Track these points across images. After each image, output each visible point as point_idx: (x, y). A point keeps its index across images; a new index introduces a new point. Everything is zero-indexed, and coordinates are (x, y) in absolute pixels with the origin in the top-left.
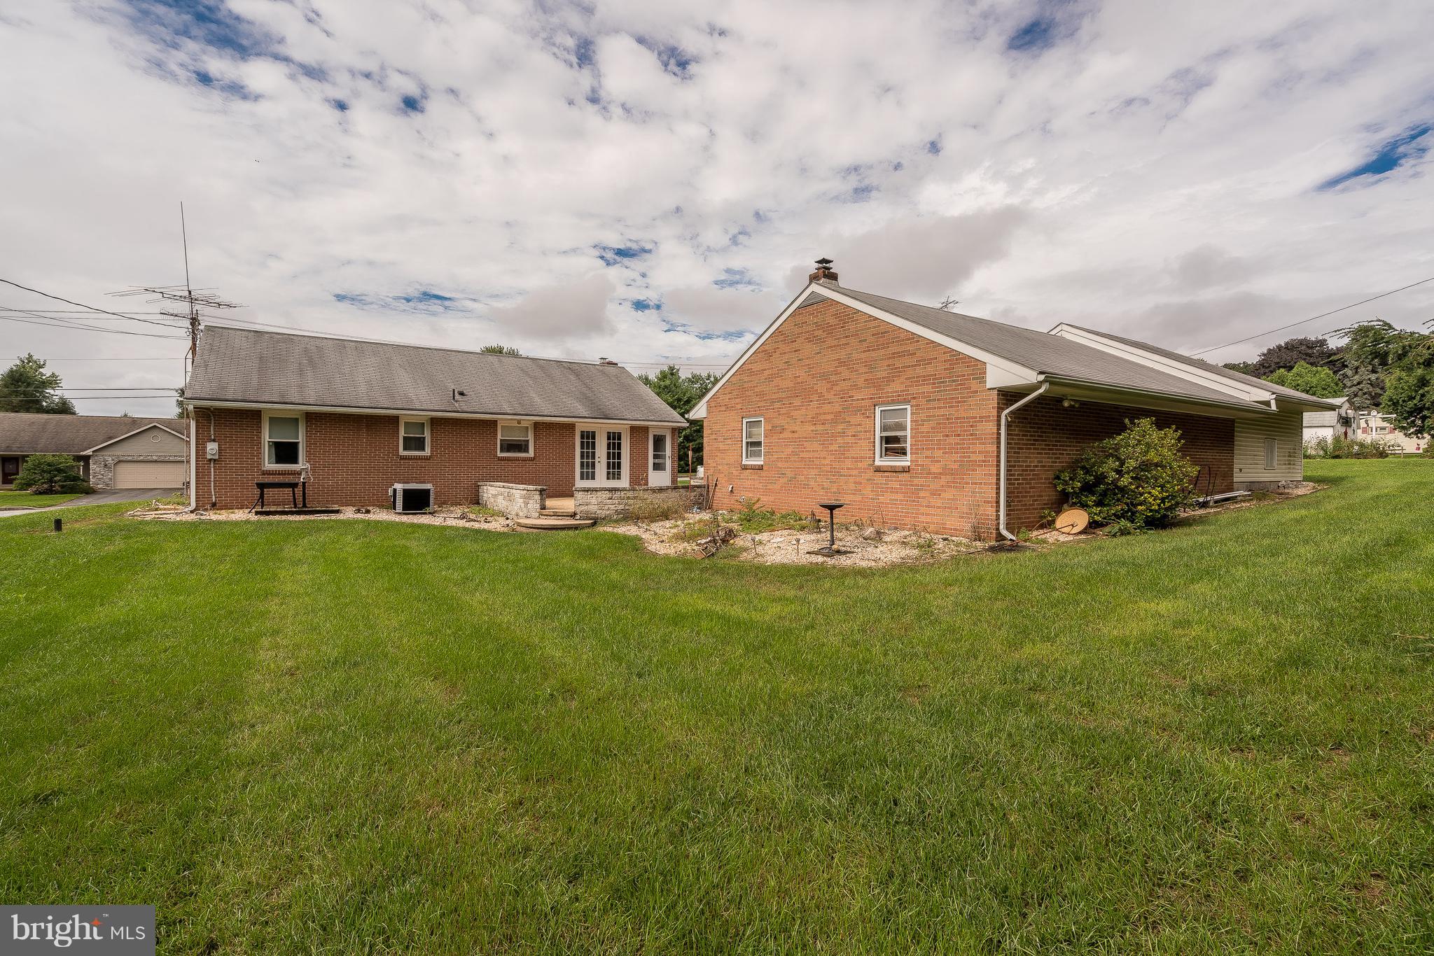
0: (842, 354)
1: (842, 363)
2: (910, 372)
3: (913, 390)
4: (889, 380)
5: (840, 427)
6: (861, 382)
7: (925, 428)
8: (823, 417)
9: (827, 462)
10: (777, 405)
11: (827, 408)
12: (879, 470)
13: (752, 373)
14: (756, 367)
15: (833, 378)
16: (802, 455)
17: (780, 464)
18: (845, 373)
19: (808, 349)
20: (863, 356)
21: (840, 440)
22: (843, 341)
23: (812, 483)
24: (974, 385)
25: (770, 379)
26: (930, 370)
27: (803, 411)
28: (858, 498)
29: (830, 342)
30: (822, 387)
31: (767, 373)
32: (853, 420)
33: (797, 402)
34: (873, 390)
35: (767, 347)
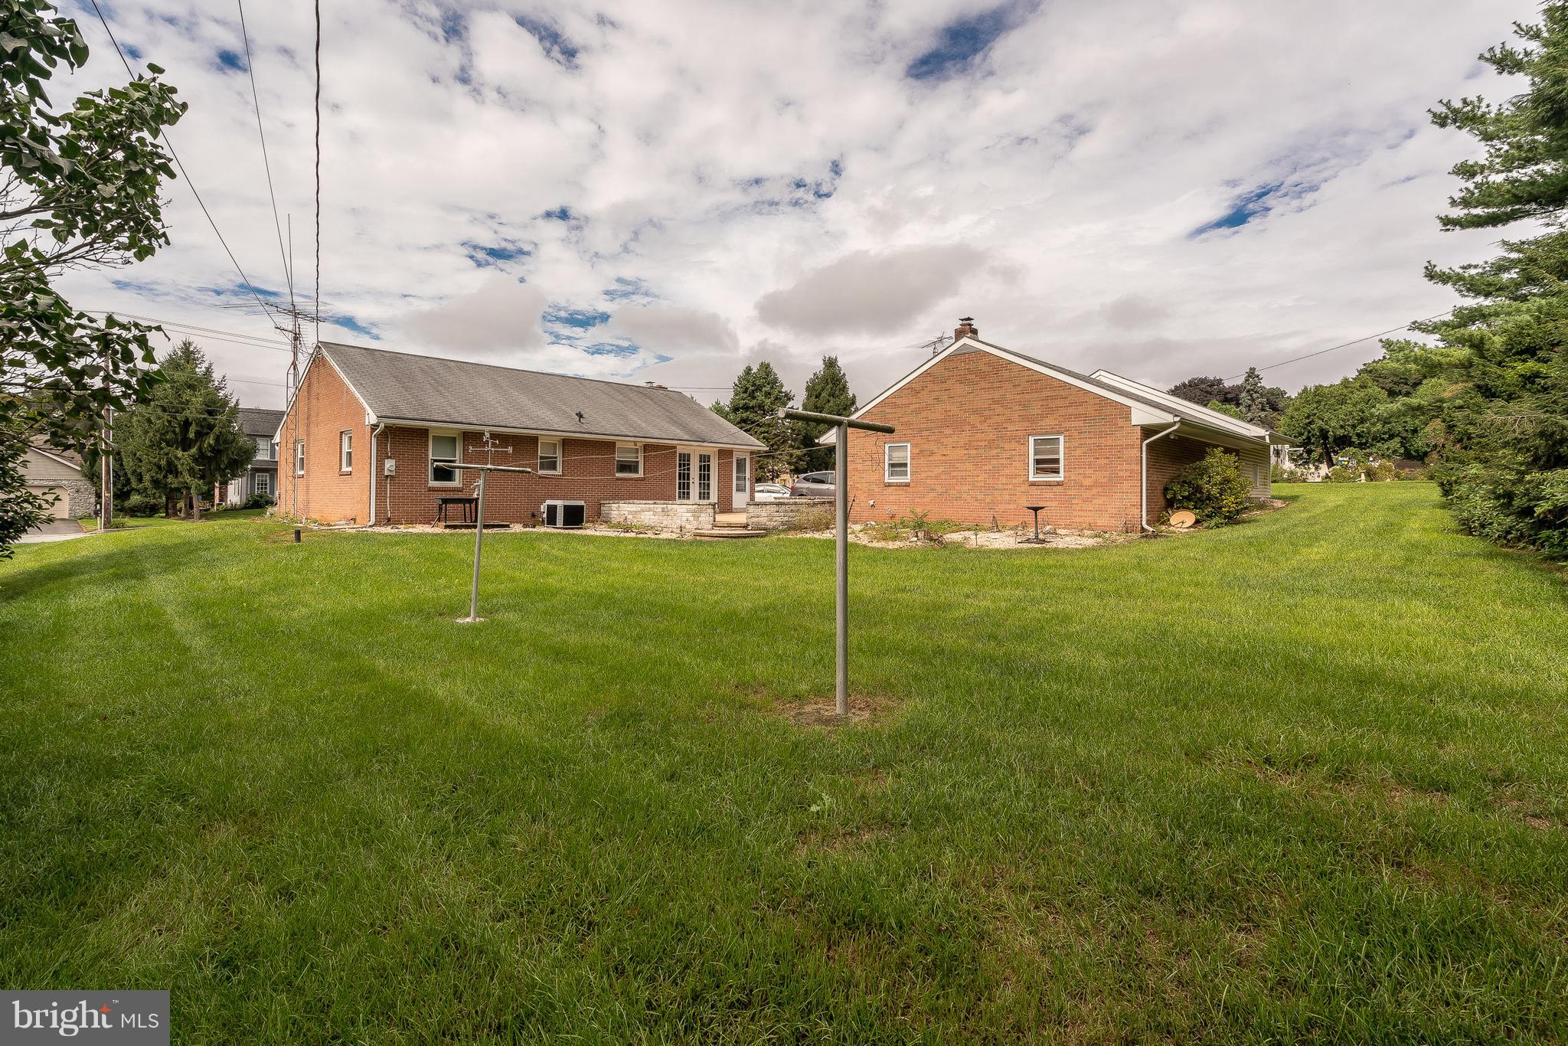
0: (997, 395)
1: (995, 402)
2: (1063, 412)
3: (1067, 425)
4: (1043, 417)
5: (994, 452)
6: (1015, 416)
7: (1078, 452)
8: (975, 444)
9: (979, 479)
10: (925, 433)
11: (979, 436)
12: (1033, 484)
13: (895, 405)
14: (899, 402)
15: (987, 413)
16: (953, 474)
17: (929, 482)
18: (999, 409)
19: (959, 389)
20: (1018, 397)
21: (994, 462)
22: (997, 384)
23: (965, 496)
24: (1121, 422)
25: (917, 411)
26: (1081, 410)
27: (955, 438)
28: (1012, 506)
29: (983, 384)
30: (974, 419)
31: (912, 407)
32: (1007, 446)
33: (947, 431)
34: (1026, 424)
35: (914, 385)
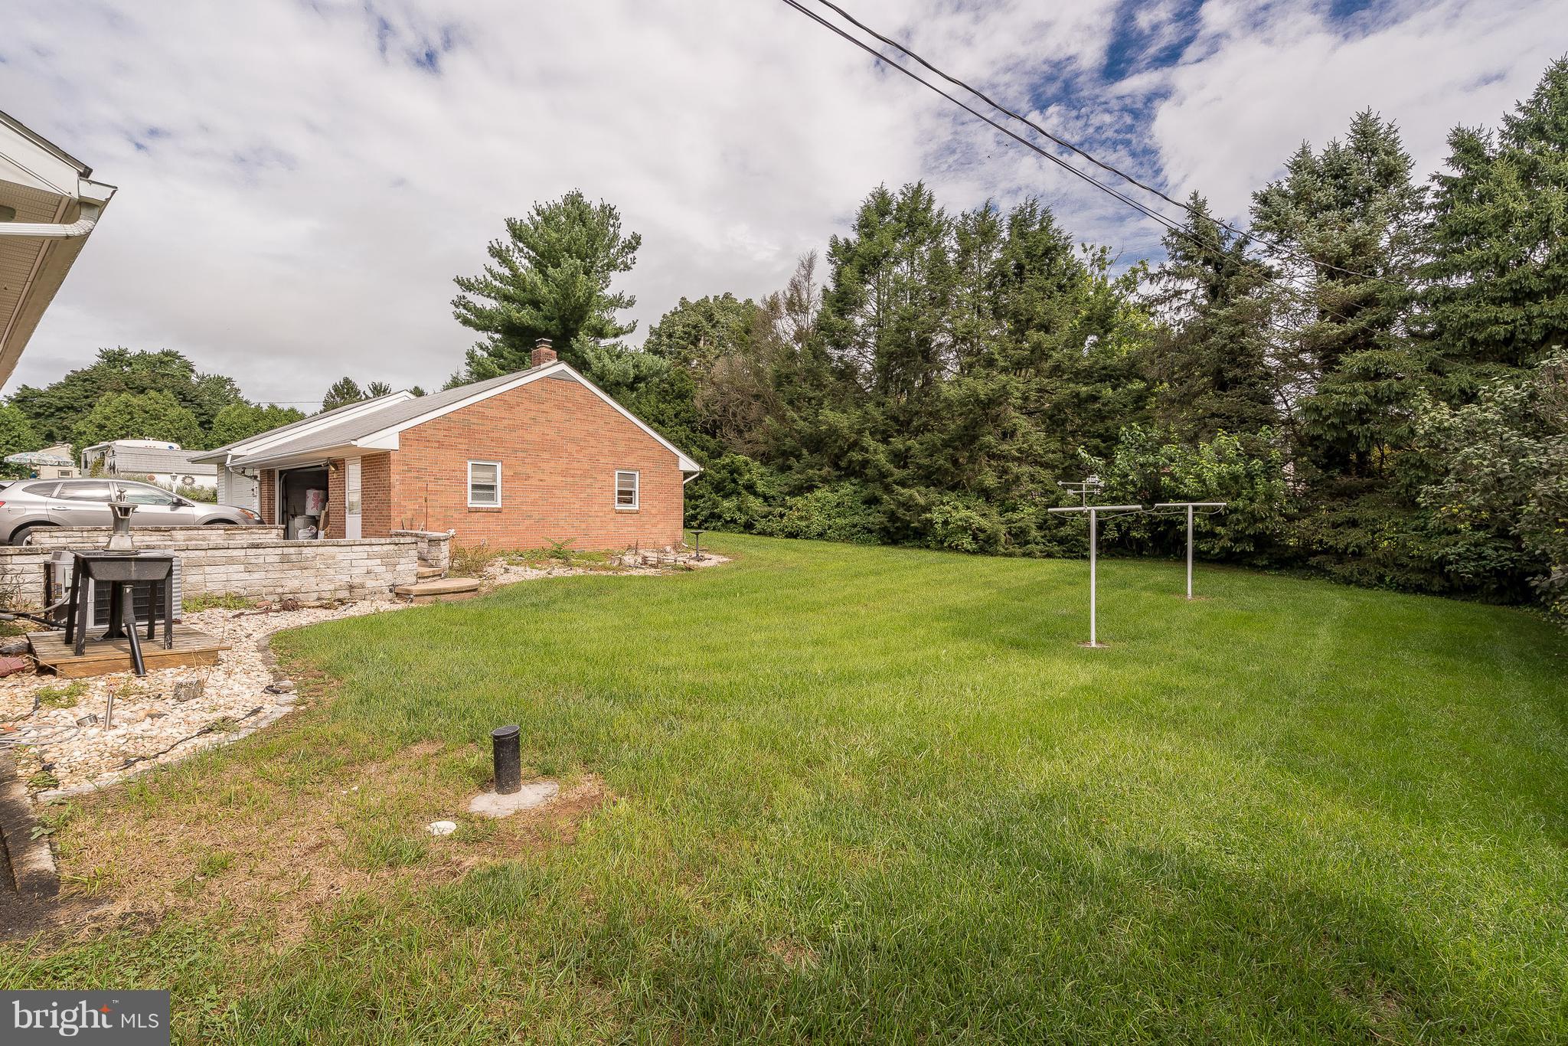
0: (591, 428)
1: (589, 434)
2: (640, 453)
3: (642, 464)
4: (626, 455)
5: (589, 481)
6: (606, 451)
7: (648, 487)
8: (572, 472)
9: (576, 506)
10: (520, 454)
11: (575, 465)
12: (619, 512)
13: (483, 416)
14: (489, 412)
15: (582, 443)
16: (550, 500)
17: (524, 508)
18: (593, 442)
19: (557, 415)
20: (608, 433)
21: (588, 490)
22: (592, 418)
23: (562, 523)
24: (673, 467)
25: (512, 429)
26: (650, 454)
27: (552, 464)
28: (602, 532)
29: (579, 415)
30: (572, 448)
31: (506, 422)
32: (600, 477)
33: (546, 455)
34: (616, 459)
35: (507, 398)
